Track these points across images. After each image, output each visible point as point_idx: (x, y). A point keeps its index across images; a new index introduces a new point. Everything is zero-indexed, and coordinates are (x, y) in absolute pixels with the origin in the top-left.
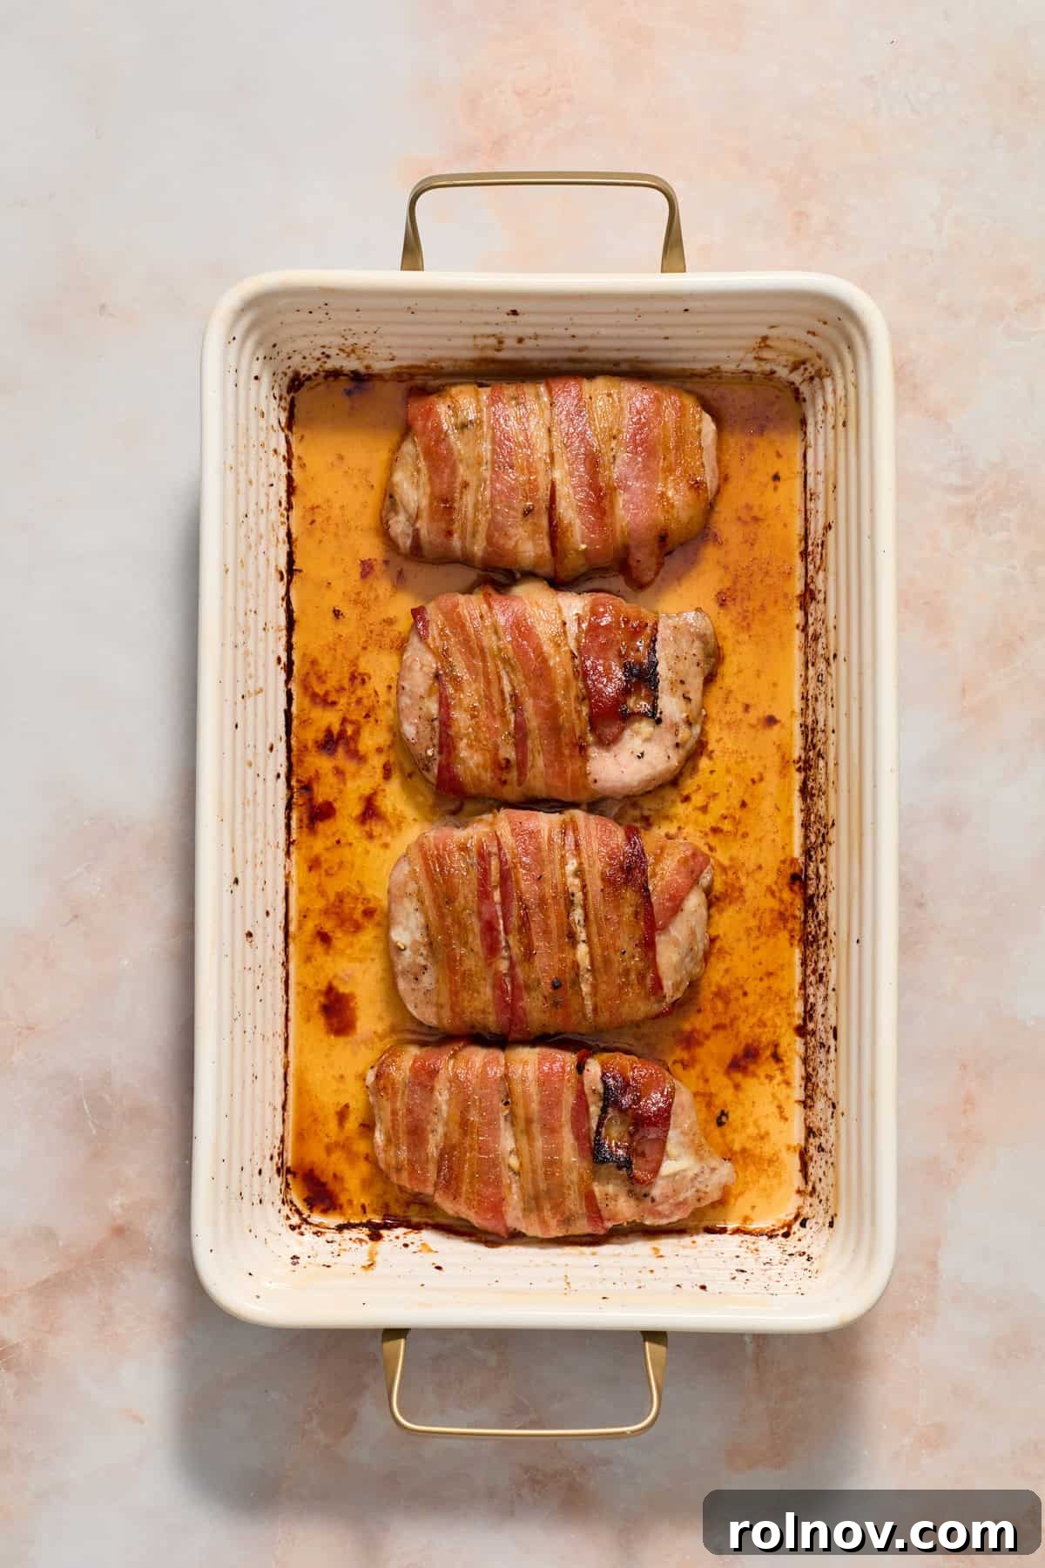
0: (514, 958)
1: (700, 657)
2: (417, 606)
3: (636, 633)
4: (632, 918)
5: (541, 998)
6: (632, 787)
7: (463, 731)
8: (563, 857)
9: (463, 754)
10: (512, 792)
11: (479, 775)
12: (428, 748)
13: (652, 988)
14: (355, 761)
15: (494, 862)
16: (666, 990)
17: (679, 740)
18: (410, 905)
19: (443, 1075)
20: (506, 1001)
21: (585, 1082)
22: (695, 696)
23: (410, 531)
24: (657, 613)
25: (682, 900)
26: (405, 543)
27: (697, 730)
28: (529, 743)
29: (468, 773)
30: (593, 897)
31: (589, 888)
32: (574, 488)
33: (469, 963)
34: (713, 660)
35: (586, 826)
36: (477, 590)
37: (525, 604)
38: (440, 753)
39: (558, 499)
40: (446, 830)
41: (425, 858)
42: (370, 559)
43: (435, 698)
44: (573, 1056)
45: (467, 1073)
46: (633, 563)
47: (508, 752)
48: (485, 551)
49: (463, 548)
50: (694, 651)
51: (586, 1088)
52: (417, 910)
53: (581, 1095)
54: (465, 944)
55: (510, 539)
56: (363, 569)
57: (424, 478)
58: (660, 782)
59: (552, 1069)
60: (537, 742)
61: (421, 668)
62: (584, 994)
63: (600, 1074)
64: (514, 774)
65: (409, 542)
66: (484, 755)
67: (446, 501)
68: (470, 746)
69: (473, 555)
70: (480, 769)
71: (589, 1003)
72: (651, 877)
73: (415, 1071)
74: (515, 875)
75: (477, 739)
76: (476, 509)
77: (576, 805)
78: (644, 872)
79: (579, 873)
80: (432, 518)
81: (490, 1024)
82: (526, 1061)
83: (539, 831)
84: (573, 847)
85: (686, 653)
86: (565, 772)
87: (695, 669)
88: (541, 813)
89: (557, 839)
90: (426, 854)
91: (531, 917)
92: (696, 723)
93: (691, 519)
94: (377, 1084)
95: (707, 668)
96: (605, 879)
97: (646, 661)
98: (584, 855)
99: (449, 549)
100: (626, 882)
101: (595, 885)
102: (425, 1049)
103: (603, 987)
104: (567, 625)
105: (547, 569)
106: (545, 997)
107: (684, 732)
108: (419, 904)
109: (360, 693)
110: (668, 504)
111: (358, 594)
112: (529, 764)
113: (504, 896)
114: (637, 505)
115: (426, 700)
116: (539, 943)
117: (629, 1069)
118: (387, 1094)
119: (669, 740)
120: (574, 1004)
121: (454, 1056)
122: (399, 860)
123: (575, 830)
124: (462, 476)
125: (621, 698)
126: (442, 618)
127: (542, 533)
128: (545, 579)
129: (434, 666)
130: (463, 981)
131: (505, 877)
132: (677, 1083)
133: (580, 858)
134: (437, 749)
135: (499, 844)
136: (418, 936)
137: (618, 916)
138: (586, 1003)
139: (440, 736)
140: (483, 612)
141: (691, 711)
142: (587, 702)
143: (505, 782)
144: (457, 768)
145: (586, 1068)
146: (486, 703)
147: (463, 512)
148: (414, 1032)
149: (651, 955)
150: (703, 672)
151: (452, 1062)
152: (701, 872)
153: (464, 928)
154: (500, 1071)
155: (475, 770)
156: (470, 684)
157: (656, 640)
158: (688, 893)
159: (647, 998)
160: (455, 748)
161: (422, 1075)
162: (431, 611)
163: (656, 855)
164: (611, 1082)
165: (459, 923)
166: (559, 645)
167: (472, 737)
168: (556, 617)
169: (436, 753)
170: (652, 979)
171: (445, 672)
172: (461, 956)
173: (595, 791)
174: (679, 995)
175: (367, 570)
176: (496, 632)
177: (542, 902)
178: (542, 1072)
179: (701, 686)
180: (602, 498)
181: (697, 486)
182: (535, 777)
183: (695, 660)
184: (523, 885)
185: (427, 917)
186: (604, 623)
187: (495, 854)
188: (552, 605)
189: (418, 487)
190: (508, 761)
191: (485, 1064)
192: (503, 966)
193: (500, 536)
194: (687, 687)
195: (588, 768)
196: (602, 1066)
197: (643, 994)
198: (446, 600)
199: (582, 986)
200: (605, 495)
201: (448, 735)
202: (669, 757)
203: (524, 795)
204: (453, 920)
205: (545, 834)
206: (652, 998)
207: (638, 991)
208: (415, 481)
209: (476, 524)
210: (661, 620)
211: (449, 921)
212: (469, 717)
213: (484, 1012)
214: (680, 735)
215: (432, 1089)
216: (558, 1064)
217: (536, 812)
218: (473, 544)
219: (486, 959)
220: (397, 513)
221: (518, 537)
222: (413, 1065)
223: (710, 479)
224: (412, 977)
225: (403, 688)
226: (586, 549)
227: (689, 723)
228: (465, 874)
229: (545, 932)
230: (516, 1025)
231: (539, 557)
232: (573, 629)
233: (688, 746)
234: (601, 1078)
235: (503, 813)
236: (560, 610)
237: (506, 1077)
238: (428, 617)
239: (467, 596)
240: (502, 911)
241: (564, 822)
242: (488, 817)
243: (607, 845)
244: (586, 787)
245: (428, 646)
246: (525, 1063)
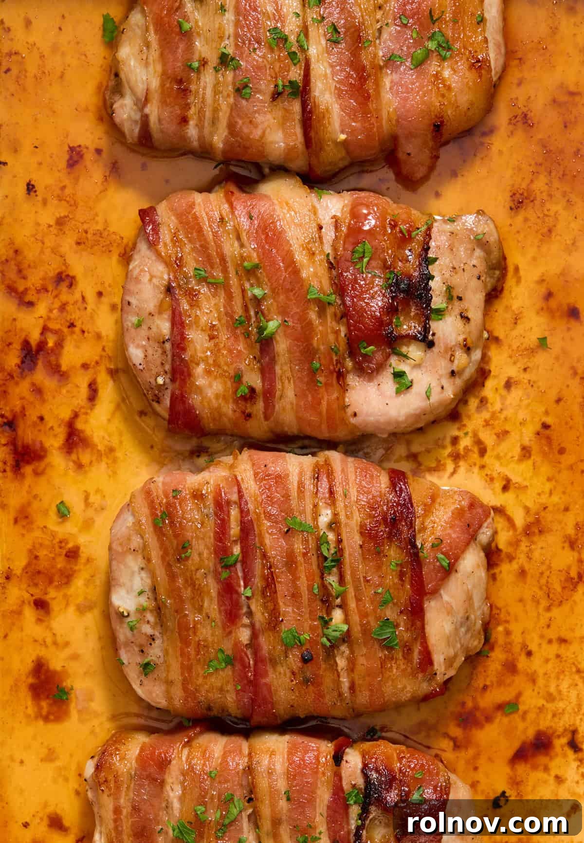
0: (257, 625)
1: (481, 267)
2: (145, 206)
3: (405, 239)
4: (396, 580)
5: (289, 674)
6: (397, 422)
7: (199, 355)
8: (315, 506)
9: (201, 382)
10: (258, 427)
11: (219, 407)
12: (158, 375)
13: (420, 663)
14: (56, 377)
15: (234, 513)
16: (436, 666)
17: (455, 367)
18: (134, 563)
19: (175, 765)
20: (247, 677)
21: (343, 775)
22: (476, 315)
23: (137, 117)
24: (430, 215)
25: (457, 558)
26: (132, 131)
27: (477, 355)
28: (278, 369)
29: (206, 404)
30: (350, 555)
31: (345, 542)
32: (332, 66)
33: (204, 631)
34: (497, 272)
35: (343, 471)
36: (217, 188)
37: (273, 204)
38: (173, 380)
39: (313, 80)
40: (177, 474)
41: (152, 505)
42: (80, 146)
43: (167, 315)
44: (330, 745)
45: (204, 764)
46: (401, 156)
47: (254, 380)
48: (226, 142)
49: (201, 138)
50: (474, 262)
51: (344, 783)
52: (142, 569)
53: (338, 791)
54: (200, 609)
55: (256, 127)
56: (71, 158)
57: (154, 53)
58: (432, 418)
59: (304, 760)
60: (286, 368)
61: (150, 280)
62: (339, 669)
63: (360, 766)
64: (260, 405)
65: (137, 130)
66: (225, 383)
67: (180, 82)
68: (208, 372)
69: (211, 145)
70: (220, 401)
71: (345, 681)
72: (420, 531)
73: (142, 760)
74: (259, 526)
75: (216, 364)
76: (216, 92)
77: (331, 445)
78: (411, 525)
79: (334, 525)
80: (163, 103)
81: (230, 705)
82: (273, 751)
83: (287, 475)
84: (327, 495)
85: (465, 264)
86: (319, 403)
87: (475, 283)
88: (291, 454)
89: (309, 485)
90: (152, 502)
91: (277, 578)
92: (476, 347)
93: (472, 104)
94: (97, 776)
95: (490, 283)
96: (368, 534)
97: (416, 274)
98: (340, 504)
99: (184, 138)
100: (390, 537)
101: (353, 540)
102: (153, 736)
103: (361, 660)
104: (323, 230)
105: (299, 163)
106: (293, 673)
107: (461, 358)
108: (145, 561)
109: (65, 297)
110: (445, 86)
111: (63, 188)
112: (278, 393)
113: (245, 552)
114: (407, 88)
115: (156, 317)
116: (286, 609)
117: (396, 758)
118: (110, 789)
119: (443, 366)
120: (328, 681)
121: (188, 744)
122: (121, 510)
123: (330, 475)
124: (200, 53)
125: (386, 318)
126: (175, 221)
127: (294, 120)
128: (298, 174)
129: (166, 277)
130: (198, 653)
131: (247, 529)
132: (453, 777)
133: (335, 508)
134: (169, 376)
135: (240, 491)
136: (144, 601)
137: (380, 576)
138: (341, 679)
139: (173, 360)
140: (224, 214)
141: (470, 332)
142: (345, 320)
143: (249, 416)
144: (193, 399)
145: (345, 758)
146: (227, 321)
147: (201, 96)
148: (138, 716)
149: (418, 623)
150: (485, 286)
151: (186, 752)
152: (480, 526)
153: (198, 592)
154: (243, 763)
155: (214, 401)
156: (208, 300)
157: (429, 248)
158: (463, 552)
159: (414, 675)
160: (190, 375)
161: (150, 765)
162: (164, 213)
163: (425, 505)
164: (375, 775)
165: (193, 585)
166: (314, 254)
167: (211, 361)
168: (310, 220)
169: (168, 381)
170: (420, 652)
171: (179, 286)
172: (196, 623)
173: (355, 426)
174: (452, 673)
175: (75, 158)
176: (239, 238)
177: (290, 562)
178: (291, 762)
179: (482, 304)
180: (365, 80)
181: (479, 65)
182: (284, 409)
183: (476, 272)
184: (268, 540)
185: (153, 576)
186: (366, 228)
187: (235, 503)
188: (307, 205)
189: (147, 65)
190: (252, 390)
191: (225, 753)
192: (244, 635)
193: (243, 123)
194: (465, 304)
195: (347, 400)
196: (363, 757)
197: (409, 670)
198: (180, 200)
199: (338, 660)
200: (369, 76)
201: (183, 360)
202: (442, 388)
203: (272, 432)
204: (186, 581)
205: (294, 479)
206: (420, 675)
207: (403, 667)
208: (144, 58)
209: (216, 110)
210: (435, 224)
211: (180, 581)
212: (207, 338)
213: (221, 690)
214: (456, 362)
215: (162, 783)
216: (310, 754)
217: (283, 453)
218: (212, 134)
219: (224, 627)
220: (122, 95)
221: (266, 124)
222: (140, 755)
223: (494, 57)
224: (137, 649)
225: (129, 303)
226: (345, 141)
227: (467, 349)
228: (199, 526)
229: (293, 596)
230: (259, 706)
231: (290, 150)
232: (329, 234)
233: (467, 374)
234: (362, 771)
235: (246, 454)
236: (314, 211)
237: (249, 770)
238: (159, 219)
239: (205, 194)
240: (244, 570)
241: (317, 466)
242: (228, 459)
243: (369, 493)
244: (343, 421)
245: (158, 254)
246: (273, 753)
